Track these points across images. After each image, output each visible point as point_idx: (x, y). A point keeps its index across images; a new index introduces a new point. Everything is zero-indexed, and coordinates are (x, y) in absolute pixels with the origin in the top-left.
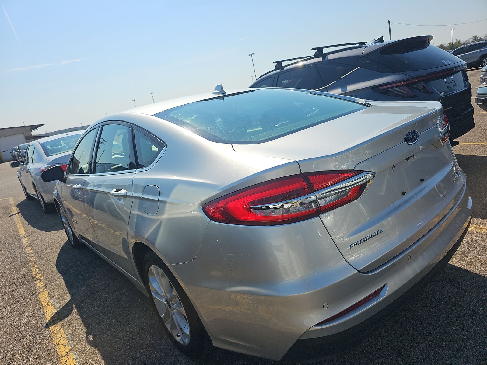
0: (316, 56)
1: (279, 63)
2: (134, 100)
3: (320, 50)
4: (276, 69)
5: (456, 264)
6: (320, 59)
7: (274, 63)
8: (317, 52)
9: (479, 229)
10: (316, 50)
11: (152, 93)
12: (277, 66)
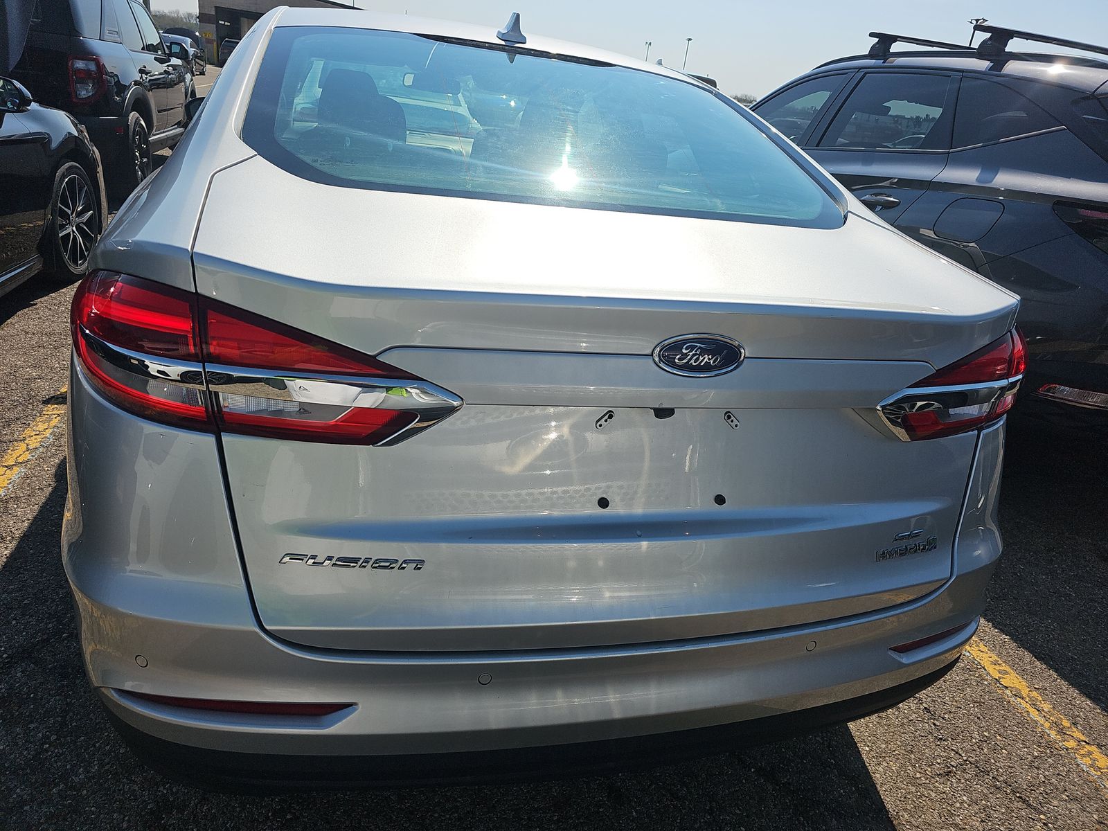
0: (981, 53)
1: (885, 41)
2: (650, 43)
3: (1001, 36)
4: (871, 56)
5: (878, 776)
6: (983, 65)
7: (872, 35)
8: (990, 42)
9: (1062, 731)
10: (989, 35)
11: (690, 39)
12: (877, 46)
